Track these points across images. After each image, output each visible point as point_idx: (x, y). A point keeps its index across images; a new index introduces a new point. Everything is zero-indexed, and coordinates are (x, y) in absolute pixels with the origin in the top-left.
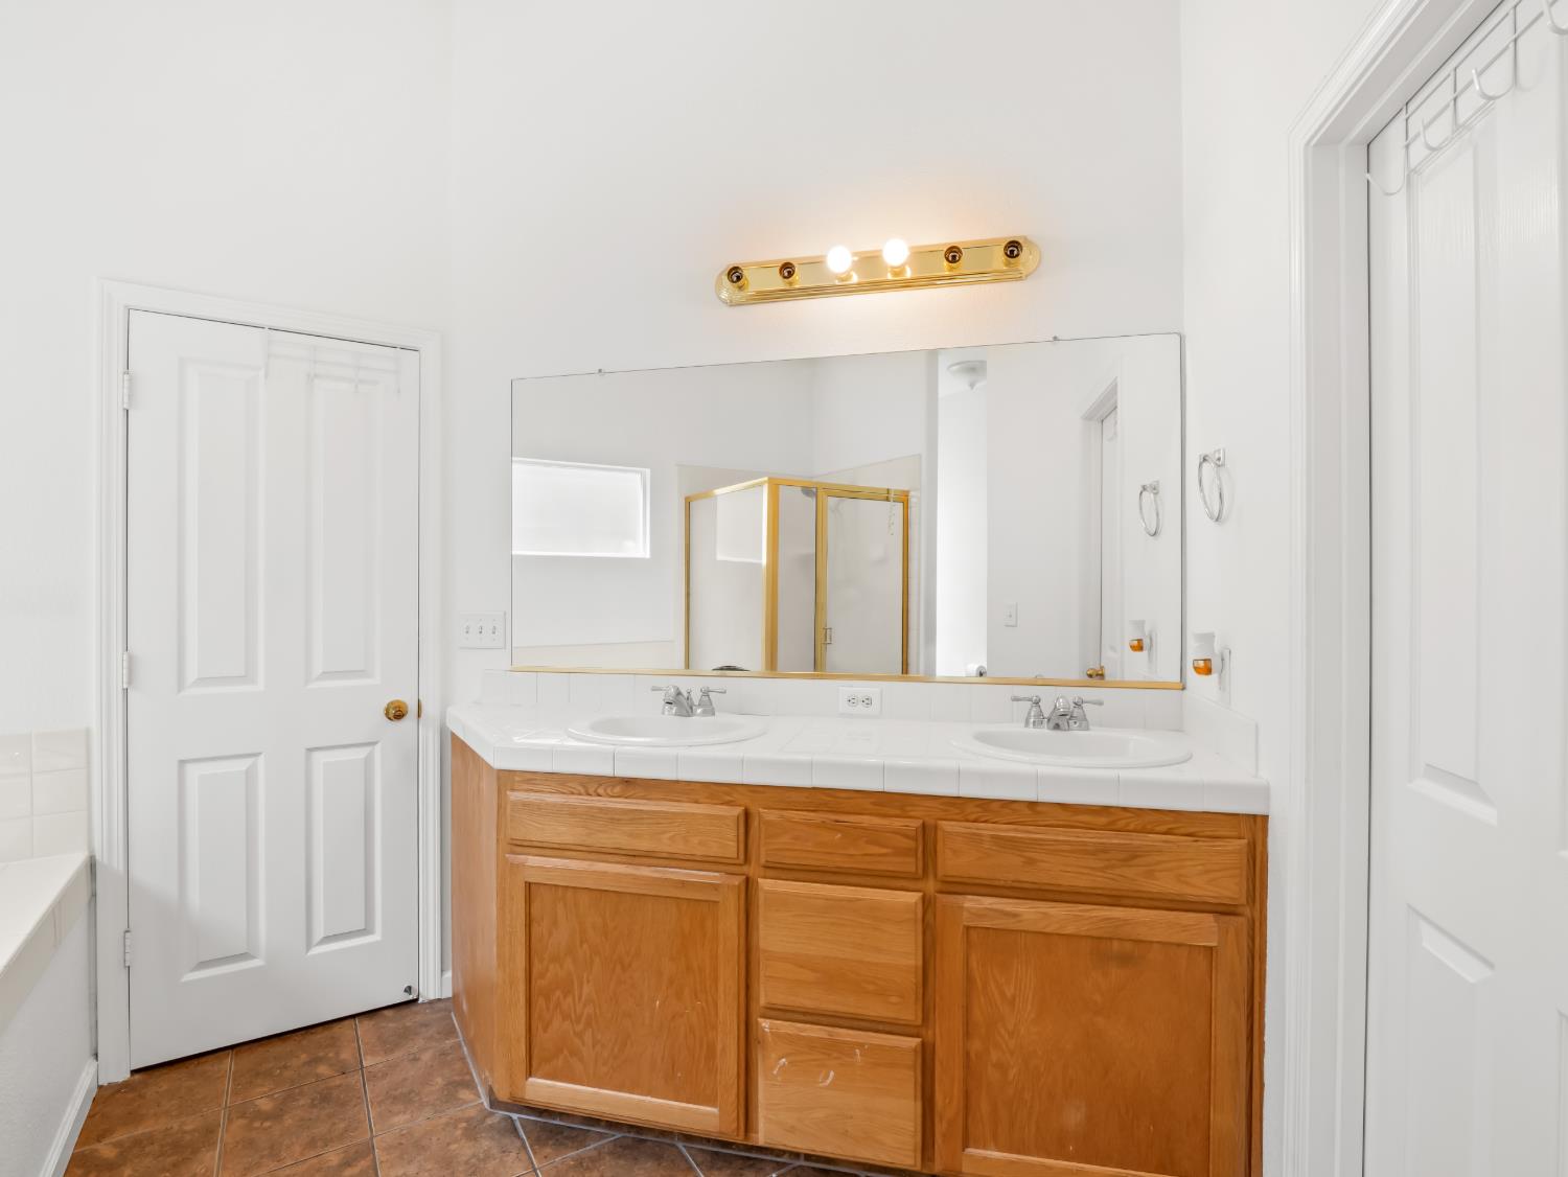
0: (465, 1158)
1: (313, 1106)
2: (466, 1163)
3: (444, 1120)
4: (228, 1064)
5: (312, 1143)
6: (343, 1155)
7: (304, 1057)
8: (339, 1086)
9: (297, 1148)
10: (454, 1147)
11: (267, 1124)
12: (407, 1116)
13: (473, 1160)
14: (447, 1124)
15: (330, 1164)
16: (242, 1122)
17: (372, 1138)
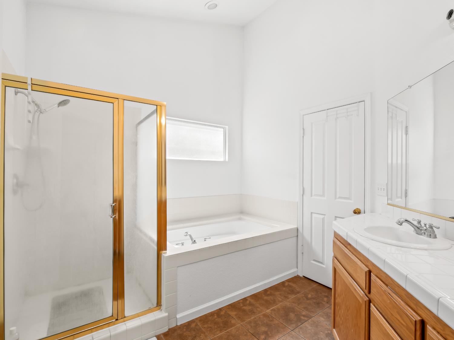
0: (319, 337)
1: (314, 303)
2: (319, 338)
3: (328, 327)
4: (315, 285)
5: (305, 308)
6: (305, 314)
7: (326, 294)
8: (323, 304)
9: (303, 306)
10: (321, 333)
11: (305, 299)
12: (324, 320)
13: (320, 339)
14: (327, 329)
15: (302, 313)
16: (303, 295)
17: (314, 317)
